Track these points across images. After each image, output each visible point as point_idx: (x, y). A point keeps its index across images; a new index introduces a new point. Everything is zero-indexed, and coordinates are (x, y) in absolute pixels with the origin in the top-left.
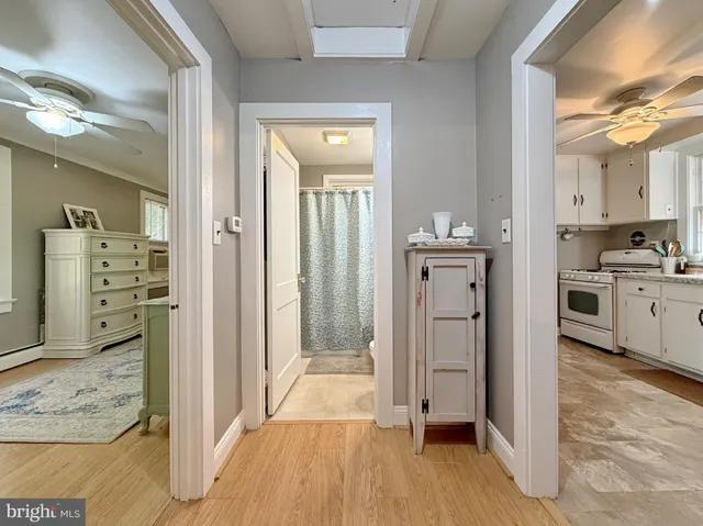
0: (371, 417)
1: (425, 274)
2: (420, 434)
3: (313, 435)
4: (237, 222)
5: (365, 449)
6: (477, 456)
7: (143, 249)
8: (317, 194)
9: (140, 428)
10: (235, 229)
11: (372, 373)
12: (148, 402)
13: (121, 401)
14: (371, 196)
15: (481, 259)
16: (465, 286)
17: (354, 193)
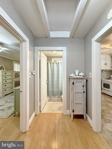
0: (62, 112)
1: (73, 83)
2: (72, 117)
3: (50, 117)
4: (34, 72)
5: (61, 120)
6: (84, 122)
7: (14, 74)
8: (51, 63)
9: (13, 115)
10: (34, 74)
11: (62, 101)
12: (15, 109)
13: (9, 108)
14: (62, 63)
15: (85, 80)
16: (81, 86)
17: (58, 63)
